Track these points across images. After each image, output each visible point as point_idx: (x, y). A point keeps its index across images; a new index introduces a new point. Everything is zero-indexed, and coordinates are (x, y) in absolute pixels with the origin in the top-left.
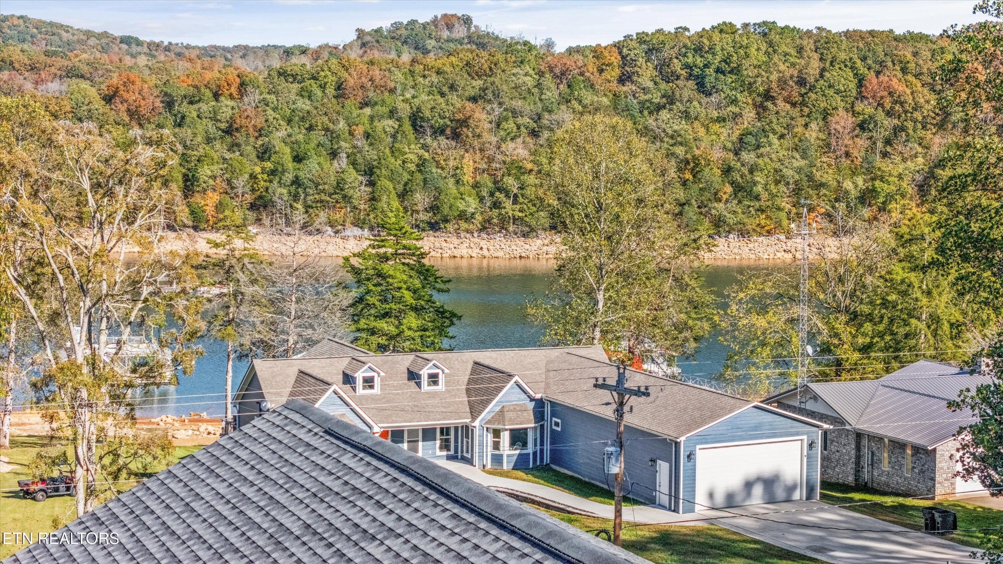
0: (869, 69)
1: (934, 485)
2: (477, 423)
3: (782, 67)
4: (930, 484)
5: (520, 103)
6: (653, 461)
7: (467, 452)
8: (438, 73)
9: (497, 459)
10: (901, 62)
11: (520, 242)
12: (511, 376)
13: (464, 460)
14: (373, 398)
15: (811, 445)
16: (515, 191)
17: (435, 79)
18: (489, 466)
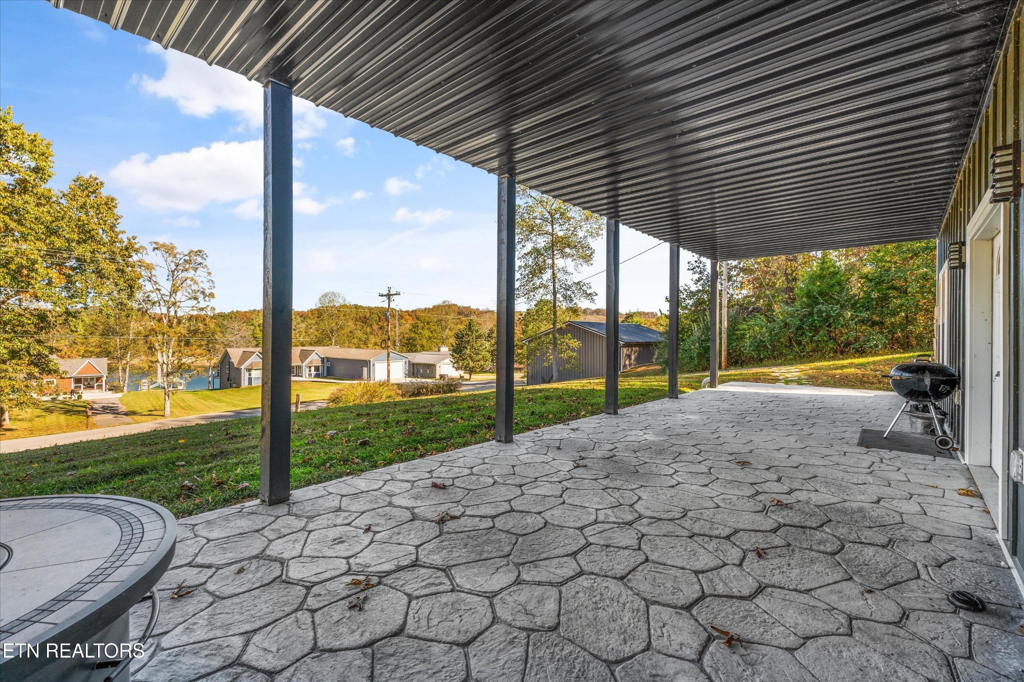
2: (304, 365)
4: (435, 372)
6: (362, 368)
7: (300, 374)
15: (405, 364)
18: (307, 377)
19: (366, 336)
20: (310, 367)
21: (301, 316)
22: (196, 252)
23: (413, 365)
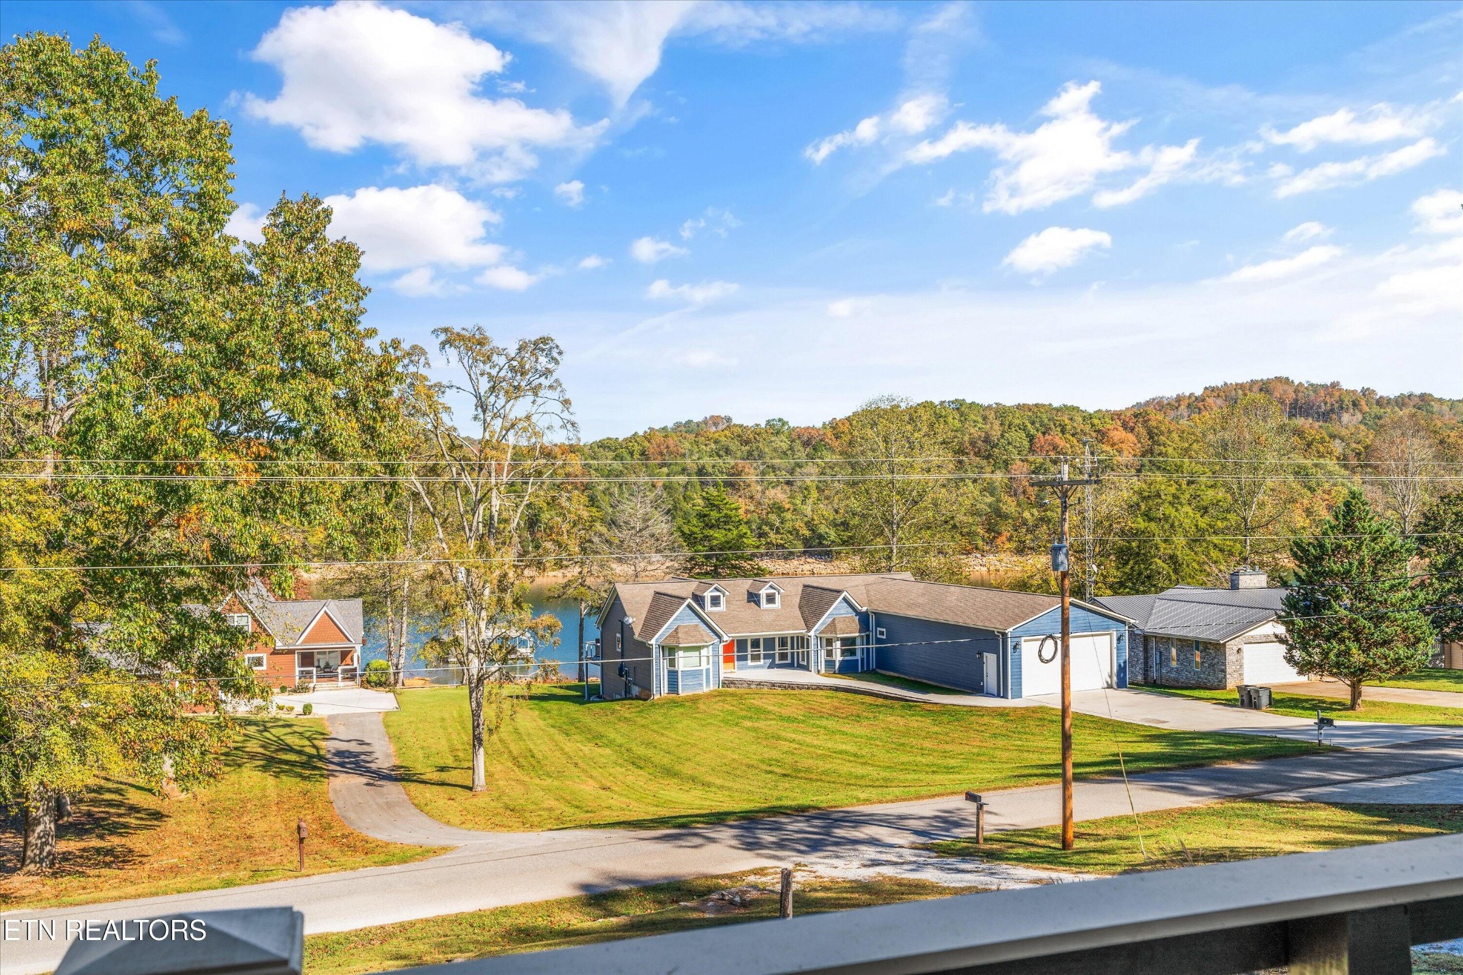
0: (1037, 430)
1: (1225, 677)
2: (812, 633)
3: (972, 431)
4: (1221, 675)
5: (778, 461)
6: (980, 654)
7: (803, 660)
8: (716, 442)
9: (830, 664)
10: (1060, 425)
11: (781, 562)
12: (839, 592)
13: (800, 667)
14: (720, 614)
15: (1119, 639)
16: (778, 524)
17: (713, 446)
18: (823, 671)
19: (989, 500)
20: (829, 642)
21: (806, 444)
22: (536, 343)
23: (1146, 638)
